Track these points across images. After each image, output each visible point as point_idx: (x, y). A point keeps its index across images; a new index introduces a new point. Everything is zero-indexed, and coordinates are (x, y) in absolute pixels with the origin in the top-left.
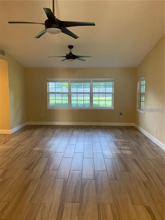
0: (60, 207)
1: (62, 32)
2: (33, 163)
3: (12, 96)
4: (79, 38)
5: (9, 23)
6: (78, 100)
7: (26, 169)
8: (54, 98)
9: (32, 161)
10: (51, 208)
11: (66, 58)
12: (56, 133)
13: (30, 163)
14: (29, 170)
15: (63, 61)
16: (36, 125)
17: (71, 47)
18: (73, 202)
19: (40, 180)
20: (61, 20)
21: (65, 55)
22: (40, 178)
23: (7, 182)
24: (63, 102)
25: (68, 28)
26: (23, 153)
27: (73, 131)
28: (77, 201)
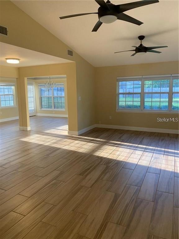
0: (102, 225)
1: (118, 19)
2: (89, 169)
3: (80, 97)
4: (143, 23)
5: (61, 18)
6: (152, 101)
7: (80, 175)
8: (124, 99)
9: (88, 167)
10: (91, 223)
11: (135, 52)
12: (123, 139)
13: (86, 169)
14: (83, 175)
15: (133, 55)
16: (104, 128)
17: (141, 38)
18: (119, 223)
19: (90, 188)
20: (116, 5)
21: (135, 48)
22: (90, 187)
23: (59, 184)
24: (134, 104)
25: (125, 13)
26: (82, 156)
27: (143, 139)
28: (123, 224)
